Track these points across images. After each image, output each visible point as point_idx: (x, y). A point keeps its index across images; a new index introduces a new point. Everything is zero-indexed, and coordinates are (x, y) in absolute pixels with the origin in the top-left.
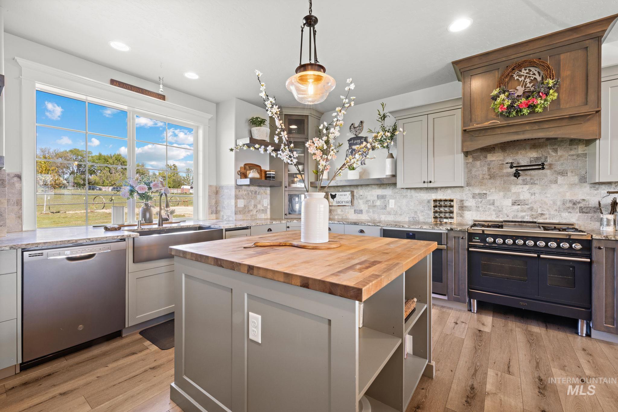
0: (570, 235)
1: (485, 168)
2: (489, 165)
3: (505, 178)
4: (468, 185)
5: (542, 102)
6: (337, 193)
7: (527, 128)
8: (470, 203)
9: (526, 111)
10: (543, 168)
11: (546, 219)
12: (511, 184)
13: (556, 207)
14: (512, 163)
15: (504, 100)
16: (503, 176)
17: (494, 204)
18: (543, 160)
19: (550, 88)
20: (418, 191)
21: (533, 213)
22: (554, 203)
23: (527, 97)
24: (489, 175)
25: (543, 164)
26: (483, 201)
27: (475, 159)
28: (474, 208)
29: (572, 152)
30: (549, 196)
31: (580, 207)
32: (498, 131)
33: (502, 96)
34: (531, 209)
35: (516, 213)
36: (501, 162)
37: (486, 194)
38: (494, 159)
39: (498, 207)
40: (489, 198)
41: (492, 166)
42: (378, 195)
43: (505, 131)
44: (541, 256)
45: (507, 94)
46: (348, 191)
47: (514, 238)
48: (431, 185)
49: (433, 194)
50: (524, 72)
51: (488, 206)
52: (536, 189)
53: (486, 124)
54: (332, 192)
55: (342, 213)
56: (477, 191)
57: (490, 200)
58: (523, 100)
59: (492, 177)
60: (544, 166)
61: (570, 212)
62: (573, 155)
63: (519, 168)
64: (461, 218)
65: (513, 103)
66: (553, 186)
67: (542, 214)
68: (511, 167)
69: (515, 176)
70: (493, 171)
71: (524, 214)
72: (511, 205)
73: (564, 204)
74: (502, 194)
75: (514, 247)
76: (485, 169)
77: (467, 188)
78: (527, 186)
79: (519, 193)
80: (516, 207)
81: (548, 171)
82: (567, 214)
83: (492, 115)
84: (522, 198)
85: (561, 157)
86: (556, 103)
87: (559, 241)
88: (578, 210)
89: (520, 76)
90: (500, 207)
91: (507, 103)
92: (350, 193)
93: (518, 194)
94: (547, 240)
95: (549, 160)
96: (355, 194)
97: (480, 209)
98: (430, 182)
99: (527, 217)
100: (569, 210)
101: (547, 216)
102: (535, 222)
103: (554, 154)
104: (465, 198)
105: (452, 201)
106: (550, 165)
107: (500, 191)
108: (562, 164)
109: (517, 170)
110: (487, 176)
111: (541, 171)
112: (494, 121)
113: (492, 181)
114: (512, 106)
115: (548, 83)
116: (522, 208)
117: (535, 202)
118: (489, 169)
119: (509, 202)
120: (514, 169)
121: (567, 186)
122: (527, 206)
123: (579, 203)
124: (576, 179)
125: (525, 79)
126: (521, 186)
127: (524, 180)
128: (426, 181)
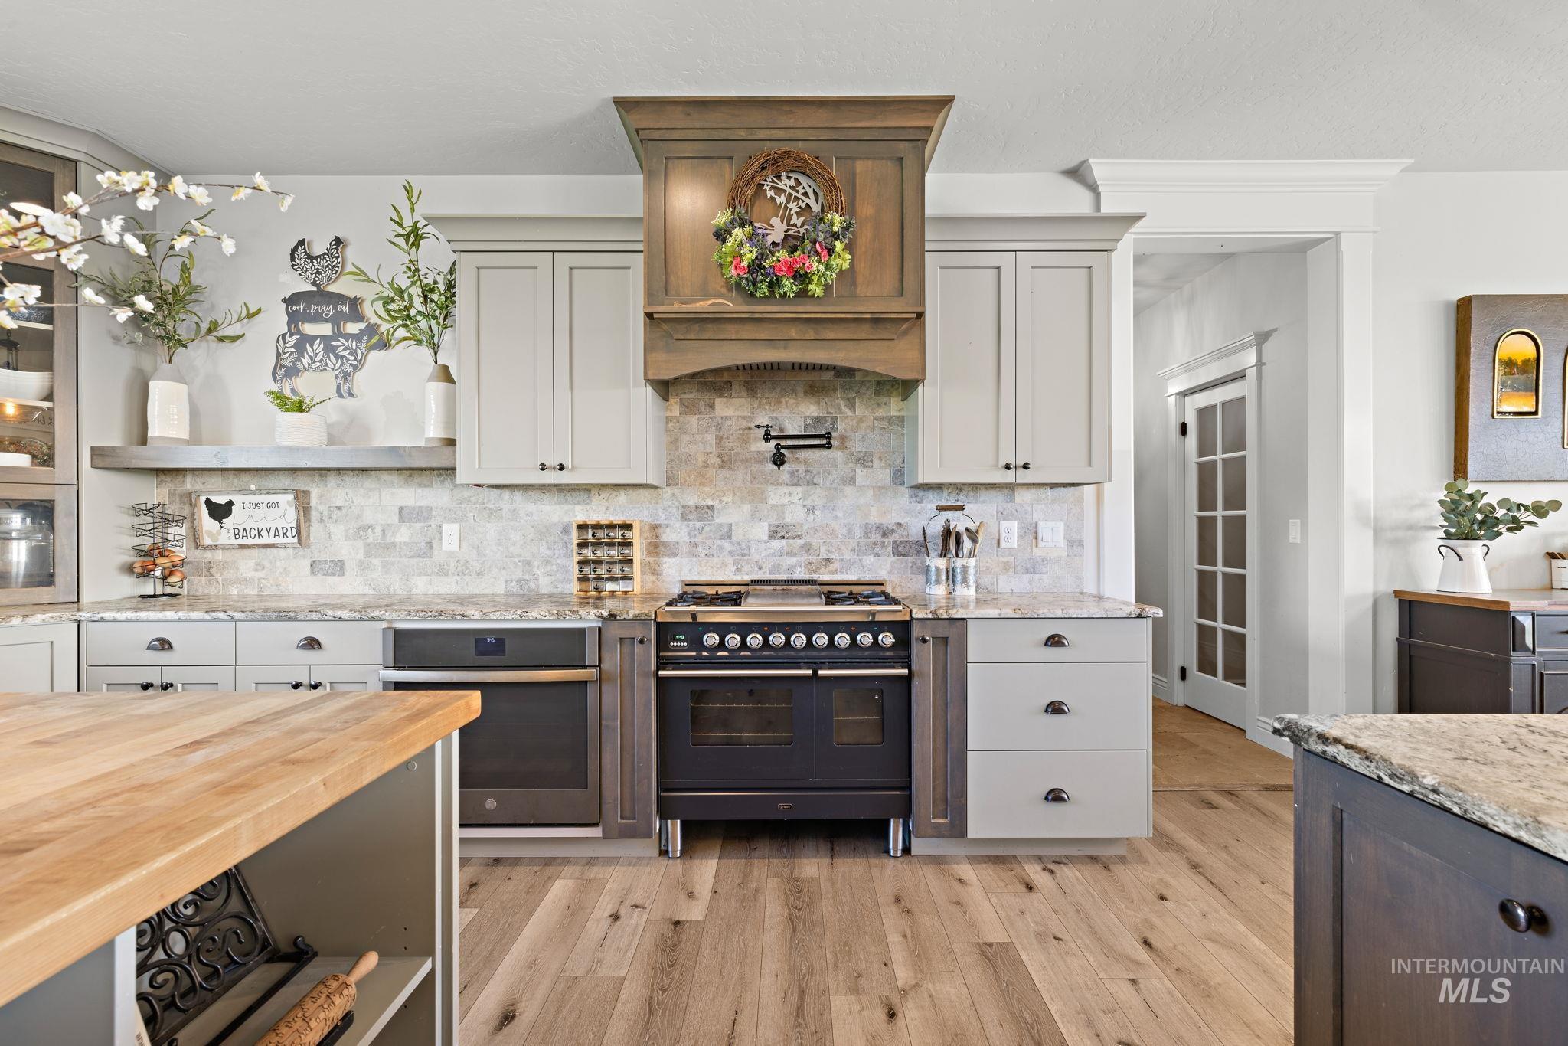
0: (873, 614)
1: (709, 437)
2: (719, 428)
3: (755, 467)
4: (671, 481)
5: (822, 268)
6: (238, 500)
7: (793, 332)
8: (676, 533)
9: (789, 286)
10: (829, 446)
11: (835, 572)
12: (767, 482)
13: (853, 543)
14: (767, 426)
15: (741, 245)
16: (747, 461)
17: (730, 537)
18: (829, 425)
19: (835, 236)
20: (535, 494)
21: (812, 559)
22: (850, 533)
23: (793, 250)
24: (720, 456)
25: (828, 436)
26: (707, 529)
27: (688, 408)
28: (685, 548)
29: (881, 413)
30: (840, 514)
31: (895, 542)
32: (731, 331)
33: (738, 233)
34: (807, 548)
35: (777, 560)
36: (745, 424)
37: (711, 508)
38: (729, 412)
39: (739, 544)
40: (721, 519)
41: (725, 432)
42: (401, 509)
43: (748, 332)
44: (821, 672)
45: (748, 229)
46: (285, 491)
47: (766, 628)
48: (563, 478)
49: (578, 508)
50: (785, 183)
51: (718, 542)
52: (817, 496)
53: (702, 305)
54: (212, 492)
55: (260, 574)
56: (692, 501)
57: (721, 525)
58: (782, 254)
59: (727, 461)
60: (832, 441)
61: (877, 555)
62: (881, 419)
63: (783, 443)
64: (653, 578)
65: (761, 257)
66: (849, 490)
67: (828, 560)
68: (767, 438)
69: (775, 463)
70: (728, 445)
71: (793, 561)
72: (766, 537)
73: (867, 535)
74: (747, 507)
75: (766, 657)
76: (711, 438)
77: (668, 489)
78: (800, 490)
79: (782, 506)
80: (778, 544)
81: (839, 453)
82: (872, 559)
83: (718, 284)
84: (789, 520)
85: (861, 420)
86: (847, 276)
87: (853, 628)
88: (890, 549)
89: (779, 191)
90: (743, 545)
91: (750, 254)
92: (291, 497)
93: (780, 509)
94: (832, 628)
95: (841, 426)
96: (314, 502)
97: (700, 549)
98: (562, 468)
99: (799, 570)
100: (876, 550)
101: (836, 565)
102: (813, 582)
103: (849, 413)
104: (662, 520)
105: (628, 527)
106: (843, 438)
107: (743, 500)
108: (863, 439)
109: (778, 447)
110: (714, 460)
111: (825, 452)
112: (721, 301)
113: (725, 472)
114: (761, 267)
115: (832, 224)
116: (789, 545)
117: (815, 531)
118: (719, 439)
119: (761, 531)
120: (773, 443)
121: (871, 492)
122: (800, 542)
123: (893, 531)
124: (885, 476)
125: (788, 201)
126: (786, 490)
127: (792, 474)
128: (549, 463)
